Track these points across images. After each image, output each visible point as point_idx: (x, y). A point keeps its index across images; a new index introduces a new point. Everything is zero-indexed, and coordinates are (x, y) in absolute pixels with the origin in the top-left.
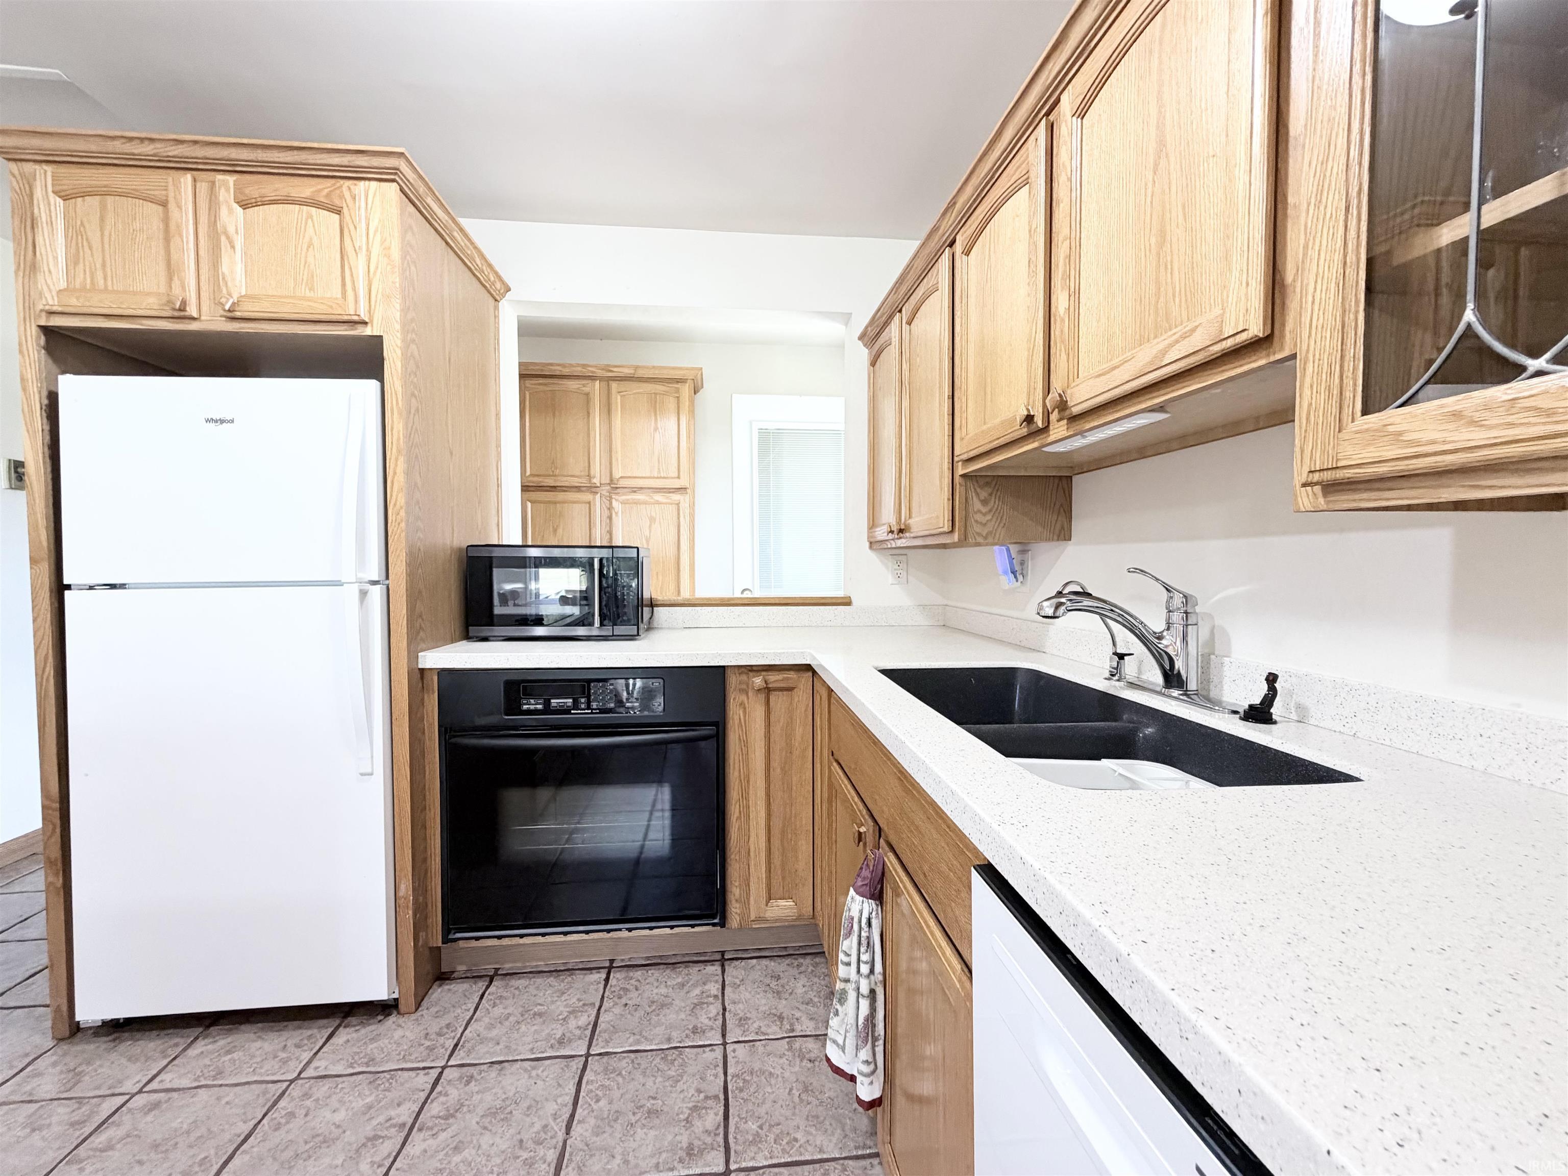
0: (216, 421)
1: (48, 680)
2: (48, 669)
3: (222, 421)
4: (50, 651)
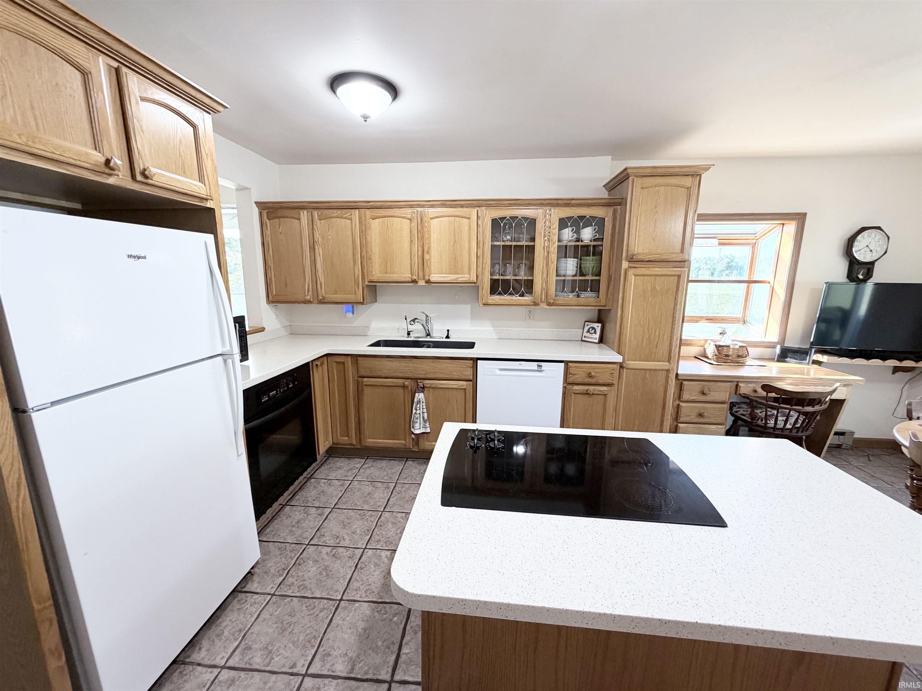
0: (134, 257)
1: (24, 502)
2: (22, 492)
3: (139, 258)
4: (23, 476)
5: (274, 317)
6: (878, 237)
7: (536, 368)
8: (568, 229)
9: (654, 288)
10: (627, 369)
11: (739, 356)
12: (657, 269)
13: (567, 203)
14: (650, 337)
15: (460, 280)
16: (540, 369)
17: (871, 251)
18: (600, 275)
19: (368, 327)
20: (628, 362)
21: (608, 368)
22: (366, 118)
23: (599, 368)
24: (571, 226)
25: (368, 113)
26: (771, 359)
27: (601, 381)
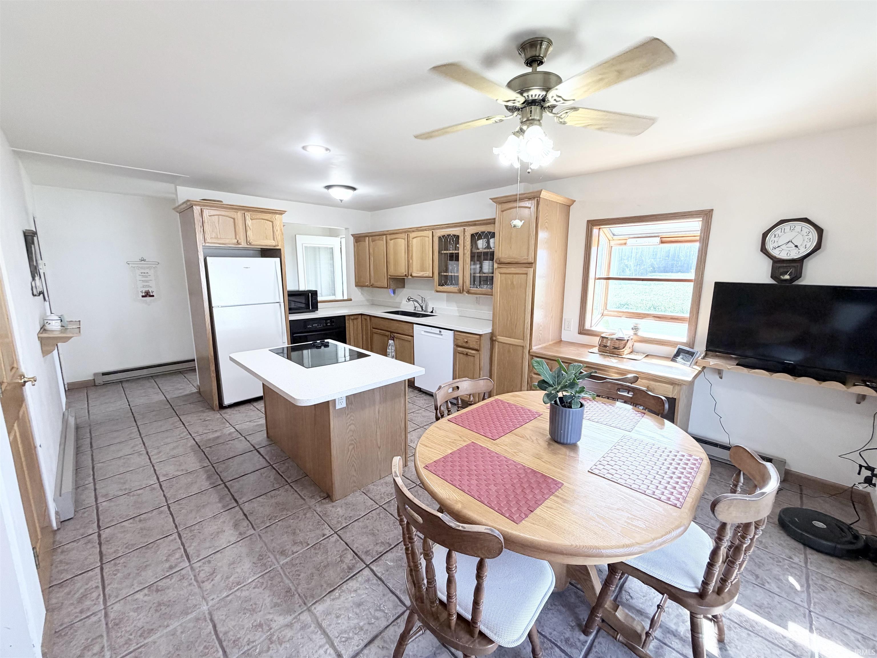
5: (360, 294)
6: (805, 230)
7: (438, 332)
8: (481, 240)
9: (512, 283)
10: (498, 342)
11: (615, 348)
12: (513, 269)
13: (474, 223)
14: (511, 319)
15: (425, 275)
16: (440, 333)
17: (796, 246)
18: (493, 273)
19: (401, 303)
20: (498, 337)
21: (474, 338)
22: (341, 201)
23: (469, 337)
24: (484, 238)
25: (341, 199)
26: (666, 358)
27: (471, 346)
